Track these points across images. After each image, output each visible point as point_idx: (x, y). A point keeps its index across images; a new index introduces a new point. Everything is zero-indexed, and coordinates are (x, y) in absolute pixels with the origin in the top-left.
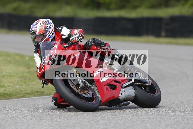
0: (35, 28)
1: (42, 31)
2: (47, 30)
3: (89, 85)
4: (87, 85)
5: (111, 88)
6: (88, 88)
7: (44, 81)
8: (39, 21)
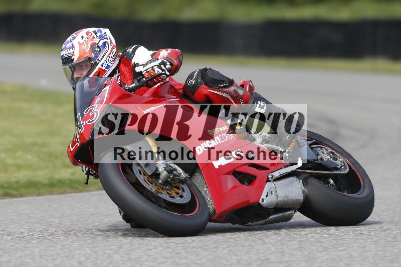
0: (70, 48)
1: (86, 53)
2: (98, 50)
3: (183, 175)
5: (241, 181)
6: (183, 181)
7: (89, 170)
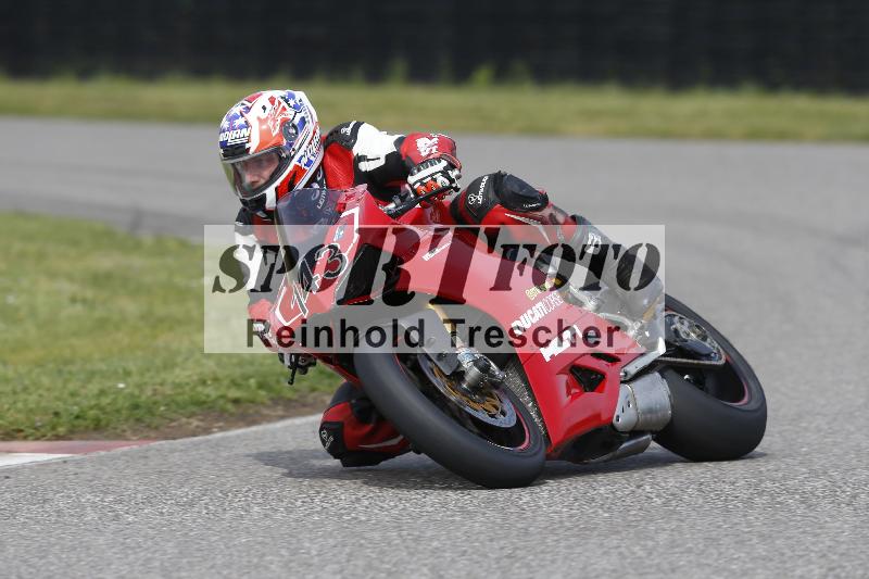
0: (241, 127)
1: (272, 138)
2: (294, 131)
3: (499, 374)
4: (494, 376)
5: (581, 383)
6: (497, 385)
7: (297, 359)
8: (254, 99)
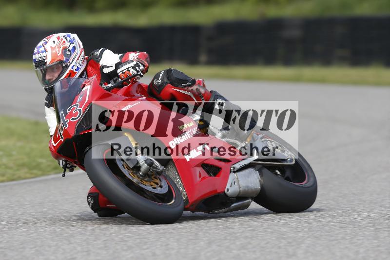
1: (58, 56)
2: (69, 53)
3: (161, 168)
4: (156, 168)
5: (208, 173)
6: (160, 173)
7: (66, 164)
8: (50, 38)
